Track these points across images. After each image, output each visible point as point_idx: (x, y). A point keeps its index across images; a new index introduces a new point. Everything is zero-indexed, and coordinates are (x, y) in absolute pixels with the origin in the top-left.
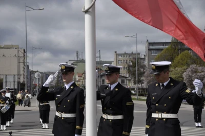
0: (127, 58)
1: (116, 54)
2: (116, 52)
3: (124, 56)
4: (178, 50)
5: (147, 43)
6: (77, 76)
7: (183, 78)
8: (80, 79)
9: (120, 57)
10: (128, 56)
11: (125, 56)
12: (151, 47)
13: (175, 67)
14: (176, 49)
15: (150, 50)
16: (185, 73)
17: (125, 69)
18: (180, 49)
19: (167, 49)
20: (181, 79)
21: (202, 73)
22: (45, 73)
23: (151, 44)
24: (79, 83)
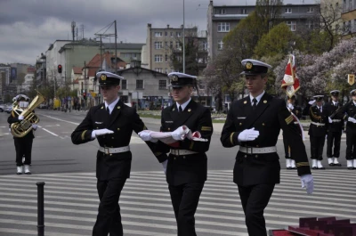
0: (171, 38)
1: (151, 29)
2: (150, 25)
3: (166, 34)
4: (268, 21)
5: (211, 8)
6: (73, 73)
7: (275, 77)
8: (78, 79)
9: (158, 35)
10: (174, 33)
11: (169, 33)
12: (216, 15)
13: (260, 56)
14: (264, 20)
15: (215, 21)
16: (278, 68)
17: (169, 60)
18: (273, 20)
19: (248, 20)
20: (271, 79)
21: (311, 67)
22: (9, 65)
23: (218, 9)
24: (76, 86)
